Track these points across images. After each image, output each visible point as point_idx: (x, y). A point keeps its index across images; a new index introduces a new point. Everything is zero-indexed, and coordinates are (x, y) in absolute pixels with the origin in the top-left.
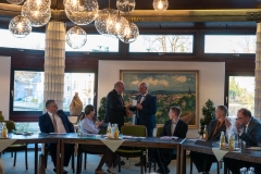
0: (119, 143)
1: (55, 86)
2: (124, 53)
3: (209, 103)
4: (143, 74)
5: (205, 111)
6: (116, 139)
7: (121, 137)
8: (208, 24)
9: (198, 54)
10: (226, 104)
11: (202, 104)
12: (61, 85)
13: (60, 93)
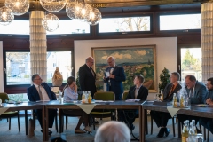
0: (92, 107)
1: (39, 63)
2: (94, 34)
3: (165, 71)
4: (111, 50)
5: (162, 78)
6: (89, 103)
7: (94, 102)
8: (162, 7)
9: (155, 32)
10: (179, 71)
11: (159, 72)
12: (44, 62)
13: (44, 69)
